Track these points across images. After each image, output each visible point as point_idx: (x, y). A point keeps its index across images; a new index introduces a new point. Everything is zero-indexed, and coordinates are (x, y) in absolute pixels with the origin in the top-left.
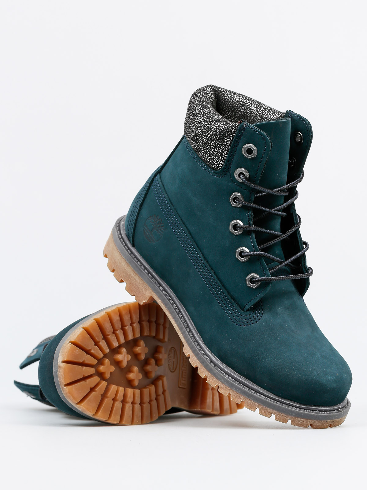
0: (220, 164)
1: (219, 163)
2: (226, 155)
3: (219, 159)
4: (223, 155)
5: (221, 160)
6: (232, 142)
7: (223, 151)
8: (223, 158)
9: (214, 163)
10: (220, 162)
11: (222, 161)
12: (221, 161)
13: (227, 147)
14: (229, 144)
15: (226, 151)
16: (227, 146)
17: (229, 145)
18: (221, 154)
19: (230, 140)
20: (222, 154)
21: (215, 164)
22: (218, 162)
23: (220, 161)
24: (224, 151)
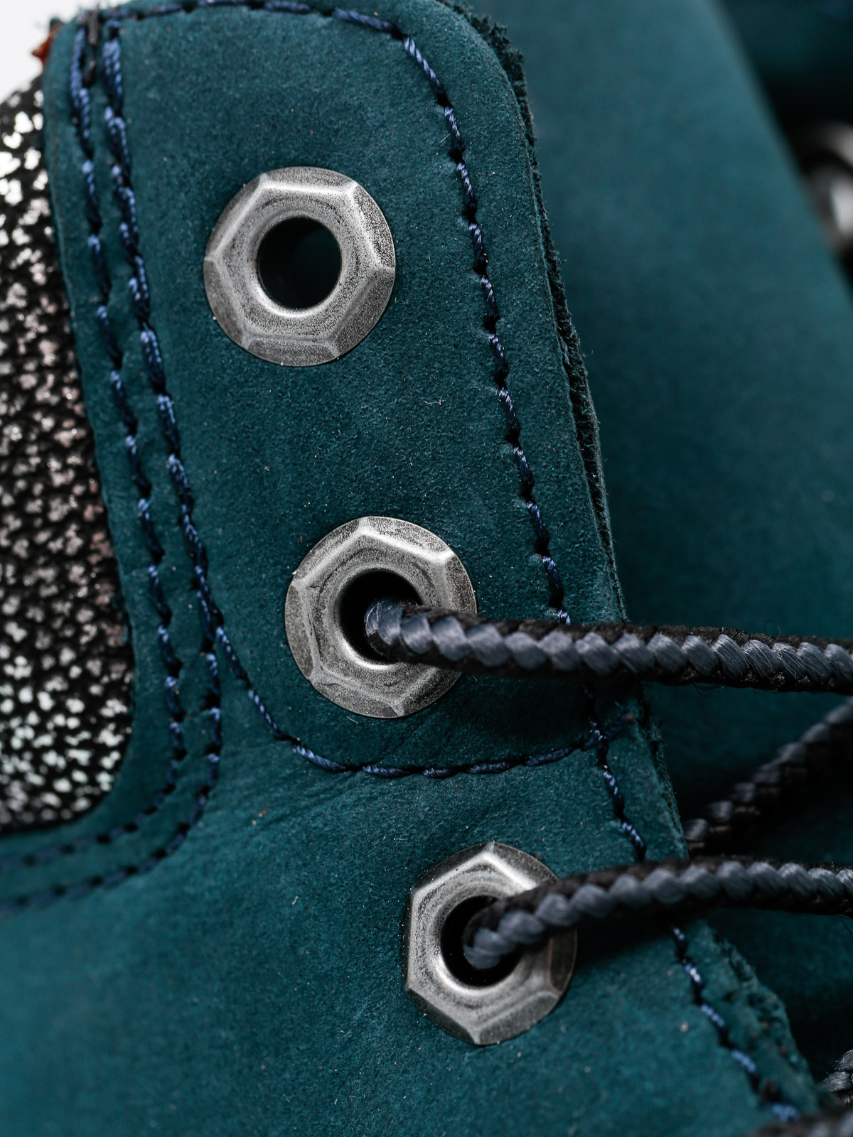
0: (94, 666)
1: (67, 656)
2: (89, 513)
3: (47, 603)
4: (58, 529)
5: (79, 604)
6: (62, 314)
7: (31, 477)
8: (82, 555)
9: (26, 695)
10: (73, 643)
11: (88, 602)
12: (84, 615)
13: (47, 409)
14: (47, 347)
15: (61, 452)
16: (43, 395)
17: (60, 367)
18: (28, 530)
19: (33, 293)
20: (47, 524)
21: (46, 702)
22: (54, 652)
23: (71, 620)
24: (42, 472)
